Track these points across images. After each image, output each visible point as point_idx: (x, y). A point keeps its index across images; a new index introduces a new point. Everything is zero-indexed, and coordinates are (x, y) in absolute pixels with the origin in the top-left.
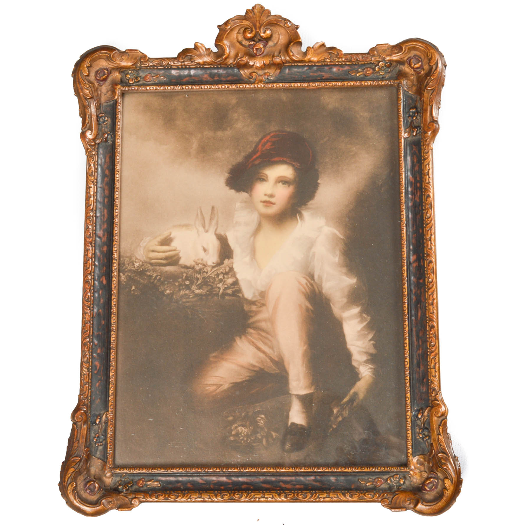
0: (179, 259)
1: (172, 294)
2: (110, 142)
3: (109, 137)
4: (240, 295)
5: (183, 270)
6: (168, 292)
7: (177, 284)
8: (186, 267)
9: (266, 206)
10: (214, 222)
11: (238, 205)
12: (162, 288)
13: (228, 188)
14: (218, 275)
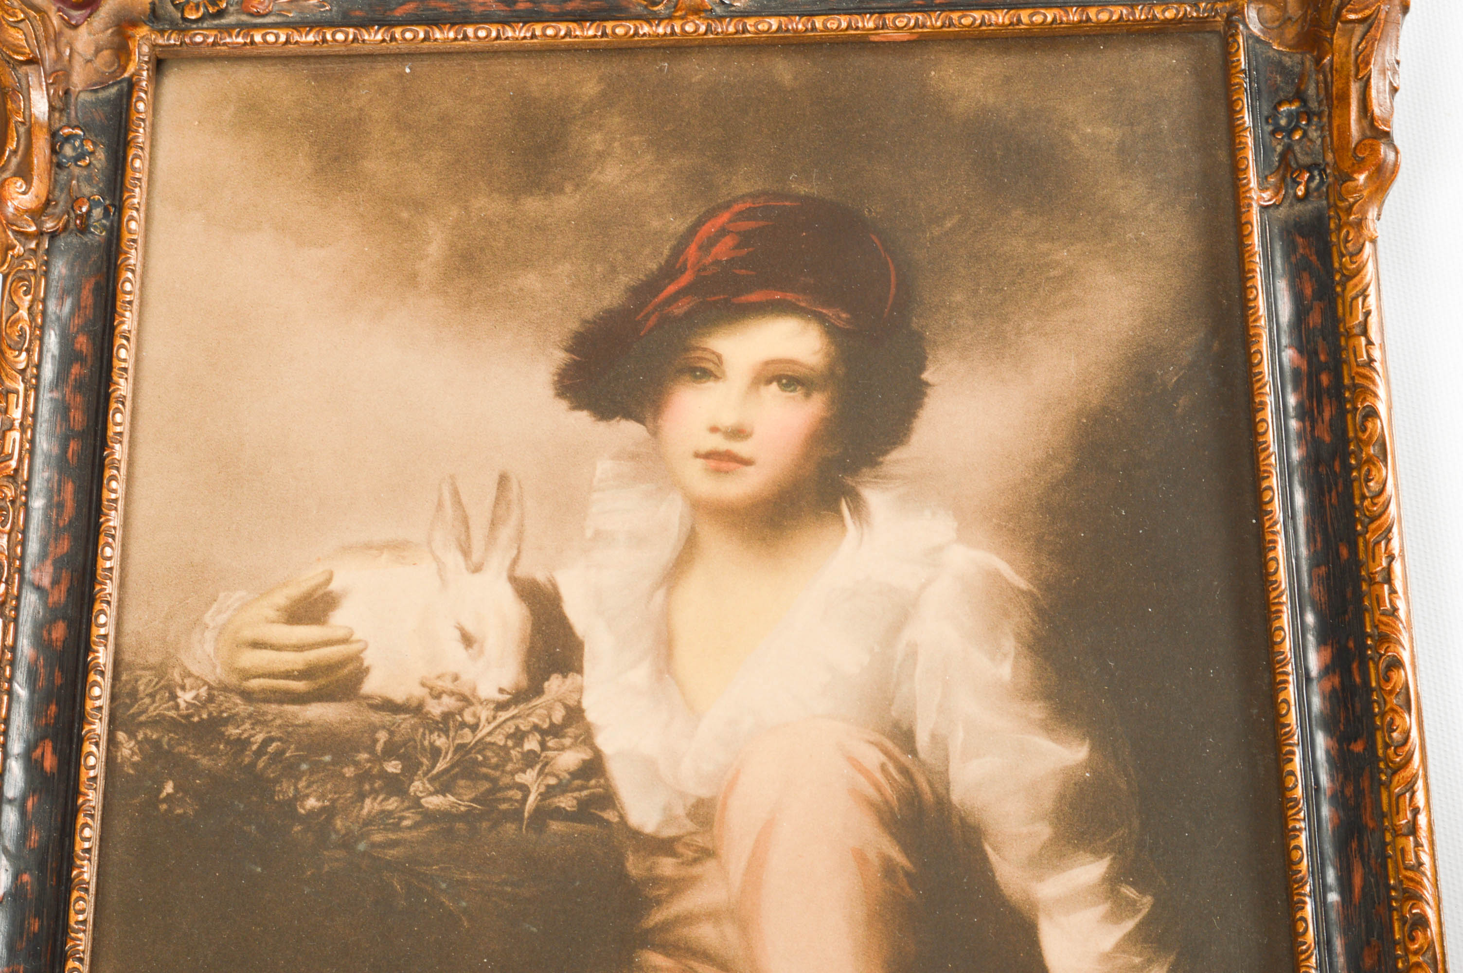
0: (361, 673)
1: (329, 812)
2: (98, 234)
3: (97, 212)
4: (610, 816)
5: (376, 717)
6: (312, 803)
7: (349, 772)
8: (389, 706)
9: (717, 471)
10: (506, 533)
11: (604, 467)
12: (286, 789)
13: (563, 405)
14: (519, 737)
